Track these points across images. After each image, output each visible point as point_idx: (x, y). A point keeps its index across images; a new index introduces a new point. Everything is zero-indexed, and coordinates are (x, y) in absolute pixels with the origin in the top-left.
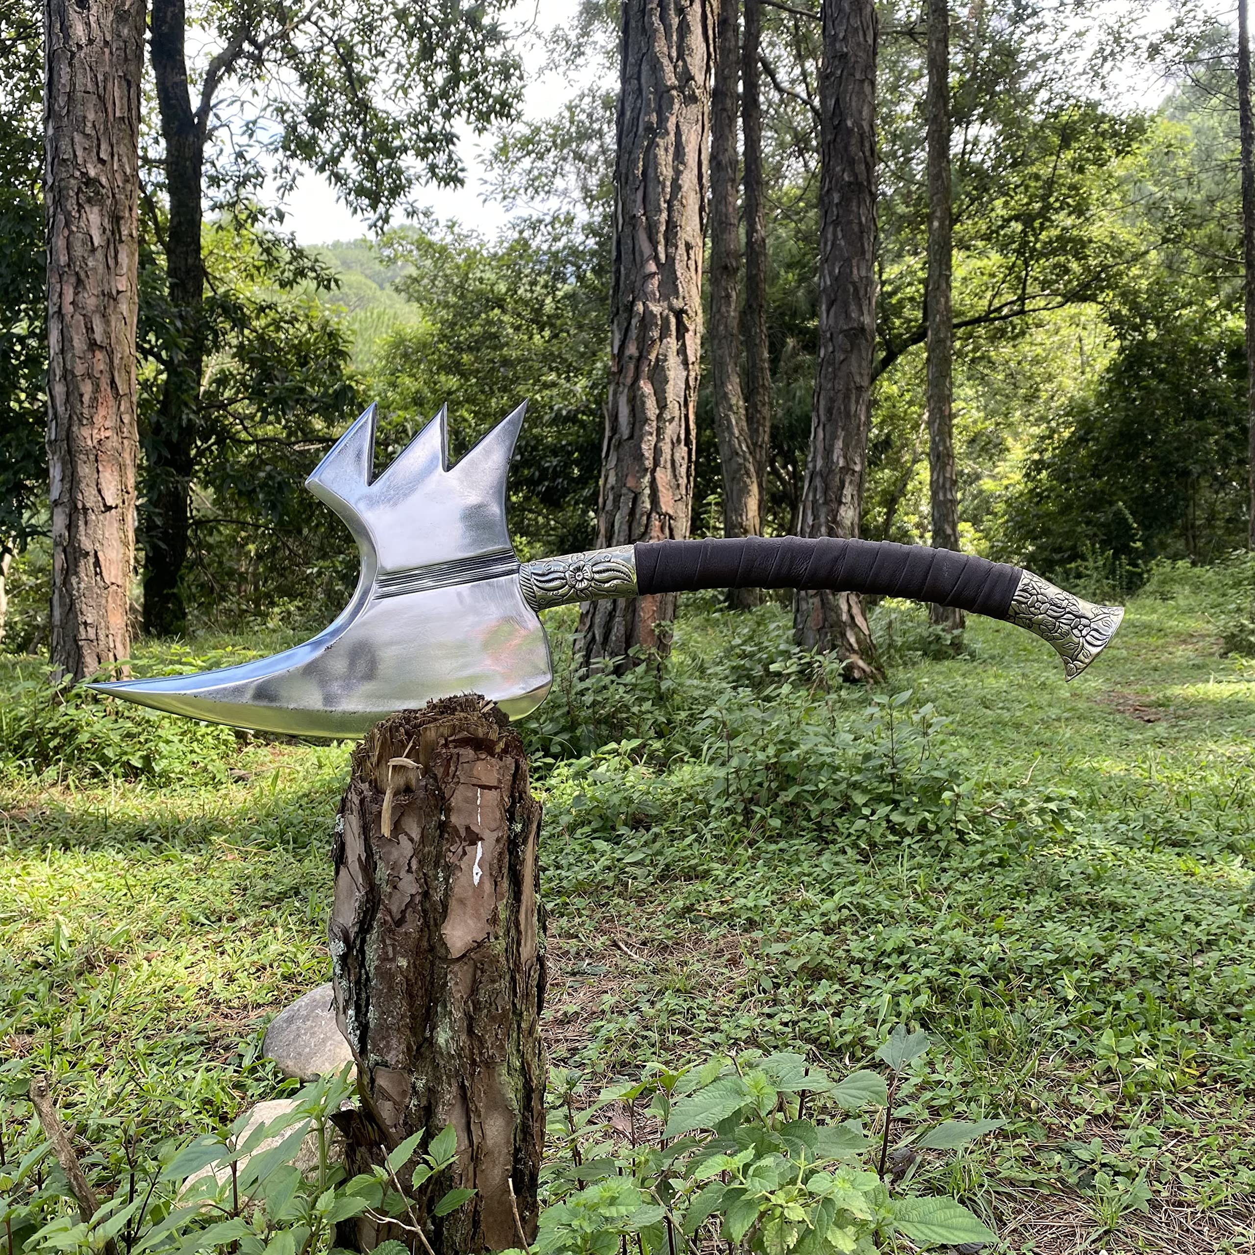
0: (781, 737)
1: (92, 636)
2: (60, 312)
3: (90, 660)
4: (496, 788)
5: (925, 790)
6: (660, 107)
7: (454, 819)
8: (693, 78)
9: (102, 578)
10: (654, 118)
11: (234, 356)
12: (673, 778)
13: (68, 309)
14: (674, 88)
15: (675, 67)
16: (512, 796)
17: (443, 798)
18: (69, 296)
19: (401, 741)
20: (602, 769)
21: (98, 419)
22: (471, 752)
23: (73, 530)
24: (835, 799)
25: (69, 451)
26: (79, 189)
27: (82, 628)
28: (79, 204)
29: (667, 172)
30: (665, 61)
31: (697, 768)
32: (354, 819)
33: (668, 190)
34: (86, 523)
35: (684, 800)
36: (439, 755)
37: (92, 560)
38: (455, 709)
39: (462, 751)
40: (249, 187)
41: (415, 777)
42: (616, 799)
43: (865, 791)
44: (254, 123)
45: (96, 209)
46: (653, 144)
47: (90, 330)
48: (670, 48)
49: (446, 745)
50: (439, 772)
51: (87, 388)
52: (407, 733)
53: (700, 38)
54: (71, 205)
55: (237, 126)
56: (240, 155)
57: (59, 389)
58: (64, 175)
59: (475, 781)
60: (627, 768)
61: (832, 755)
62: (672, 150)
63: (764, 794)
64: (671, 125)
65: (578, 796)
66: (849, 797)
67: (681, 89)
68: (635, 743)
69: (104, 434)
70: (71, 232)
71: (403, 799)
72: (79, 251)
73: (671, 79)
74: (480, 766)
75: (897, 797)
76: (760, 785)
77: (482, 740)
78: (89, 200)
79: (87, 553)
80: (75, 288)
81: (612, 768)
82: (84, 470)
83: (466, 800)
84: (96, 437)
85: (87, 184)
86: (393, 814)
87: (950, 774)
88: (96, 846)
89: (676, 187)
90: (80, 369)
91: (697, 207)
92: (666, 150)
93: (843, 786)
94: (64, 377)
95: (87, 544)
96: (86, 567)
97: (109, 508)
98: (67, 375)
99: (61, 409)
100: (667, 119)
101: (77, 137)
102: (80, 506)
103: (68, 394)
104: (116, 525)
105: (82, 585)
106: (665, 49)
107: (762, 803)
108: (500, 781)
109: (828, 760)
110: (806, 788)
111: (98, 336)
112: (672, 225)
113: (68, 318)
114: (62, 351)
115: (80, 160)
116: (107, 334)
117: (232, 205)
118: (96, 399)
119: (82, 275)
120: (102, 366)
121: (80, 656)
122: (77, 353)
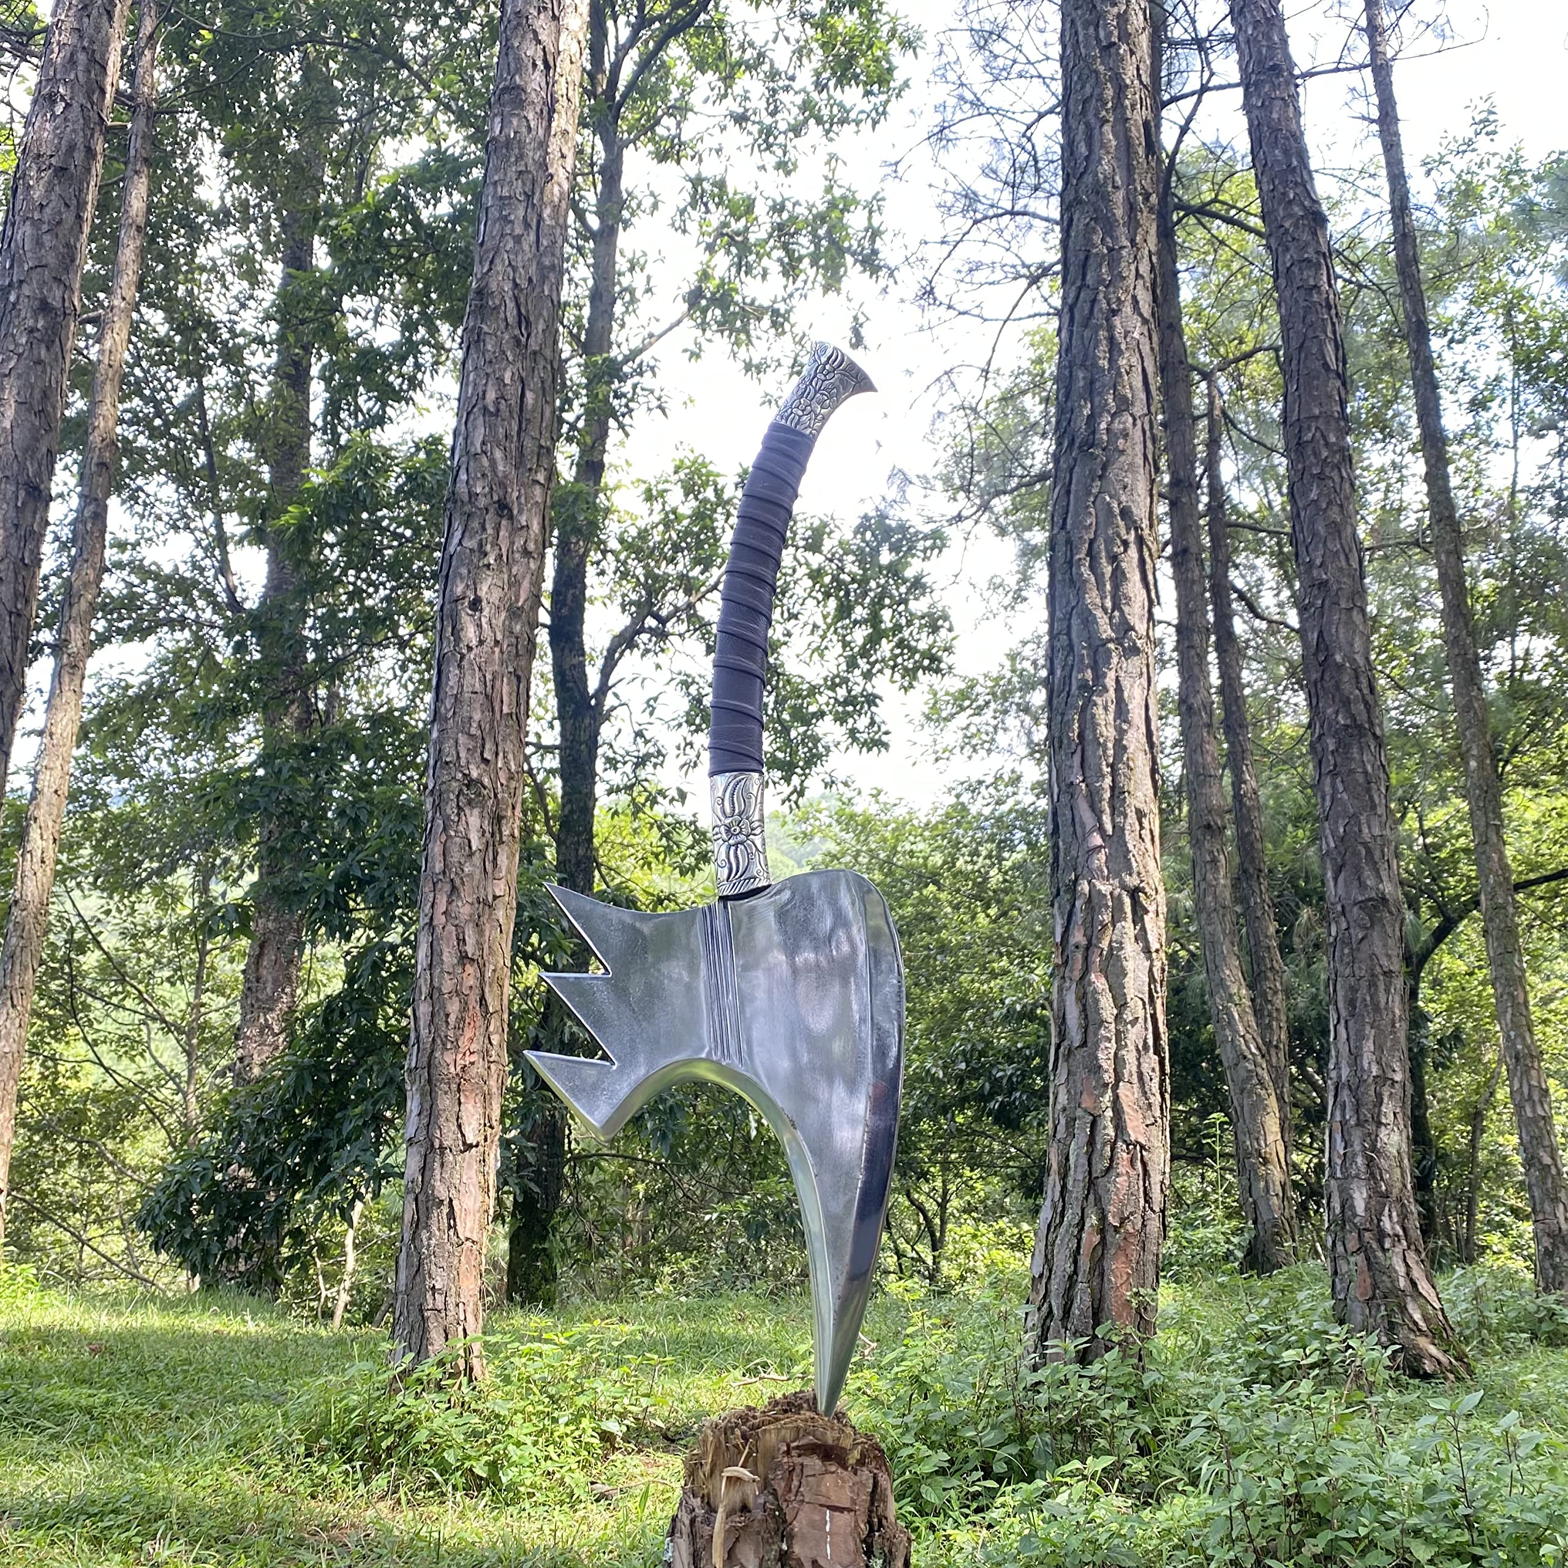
0: (1302, 1455)
1: (440, 1305)
2: (431, 925)
3: (436, 1336)
4: (849, 1510)
5: (1517, 1541)
6: (1096, 662)
7: (797, 1549)
8: (1133, 629)
9: (456, 1233)
10: (1089, 675)
12: (1160, 1515)
13: (440, 920)
14: (1110, 640)
15: (1111, 618)
16: (870, 1523)
17: (785, 1521)
18: (442, 906)
19: (736, 1446)
20: (1062, 1498)
21: (463, 1043)
22: (818, 1462)
23: (428, 1174)
24: (1388, 1552)
25: (429, 1081)
26: (460, 791)
27: (429, 1295)
28: (458, 807)
29: (1108, 733)
30: (1099, 613)
31: (1193, 1501)
32: (683, 1543)
33: (1111, 752)
34: (442, 1166)
35: (1175, 1548)
36: (780, 1465)
37: (445, 1210)
38: (800, 1407)
39: (806, 1461)
40: (649, 767)
41: (752, 1492)
43: (1428, 1540)
44: (655, 699)
45: (476, 812)
46: (1089, 703)
47: (462, 941)
48: (1103, 598)
49: (788, 1453)
50: (780, 1486)
51: (453, 1007)
52: (744, 1436)
53: (1139, 585)
54: (451, 809)
56: (639, 734)
57: (424, 1009)
58: (446, 778)
59: (823, 1501)
60: (1096, 1497)
61: (1376, 1485)
62: (1112, 708)
63: (1283, 1542)
64: (1110, 682)
65: (1029, 1535)
66: (1408, 1550)
67: (1119, 641)
68: (1107, 1461)
69: (469, 1059)
70: (449, 837)
71: (738, 1520)
72: (455, 856)
73: (1106, 631)
74: (829, 1481)
75: (1478, 1551)
76: (1278, 1527)
77: (832, 1447)
78: (470, 803)
79: (442, 1202)
80: (449, 896)
81: (1075, 1498)
82: (445, 1102)
83: (813, 1525)
84: (460, 1062)
85: (468, 786)
86: (726, 1539)
87: (1550, 1517)
89: (1120, 748)
90: (447, 986)
91: (1148, 769)
92: (1106, 708)
93: (1397, 1531)
94: (431, 995)
95: (441, 1192)
96: (438, 1219)
97: (471, 1146)
98: (435, 994)
99: (424, 1032)
100: (1105, 675)
101: (462, 739)
102: (437, 1145)
103: (433, 1015)
104: (476, 1167)
105: (433, 1242)
106: (1098, 601)
107: (1280, 1555)
108: (854, 1502)
109: (1373, 1493)
110: (1342, 1534)
111: (470, 949)
112: (1118, 793)
113: (439, 930)
114: (431, 966)
115: (463, 762)
116: (480, 945)
117: (629, 788)
118: (463, 1019)
119: (458, 882)
120: (471, 982)
121: (425, 1330)
122: (446, 967)
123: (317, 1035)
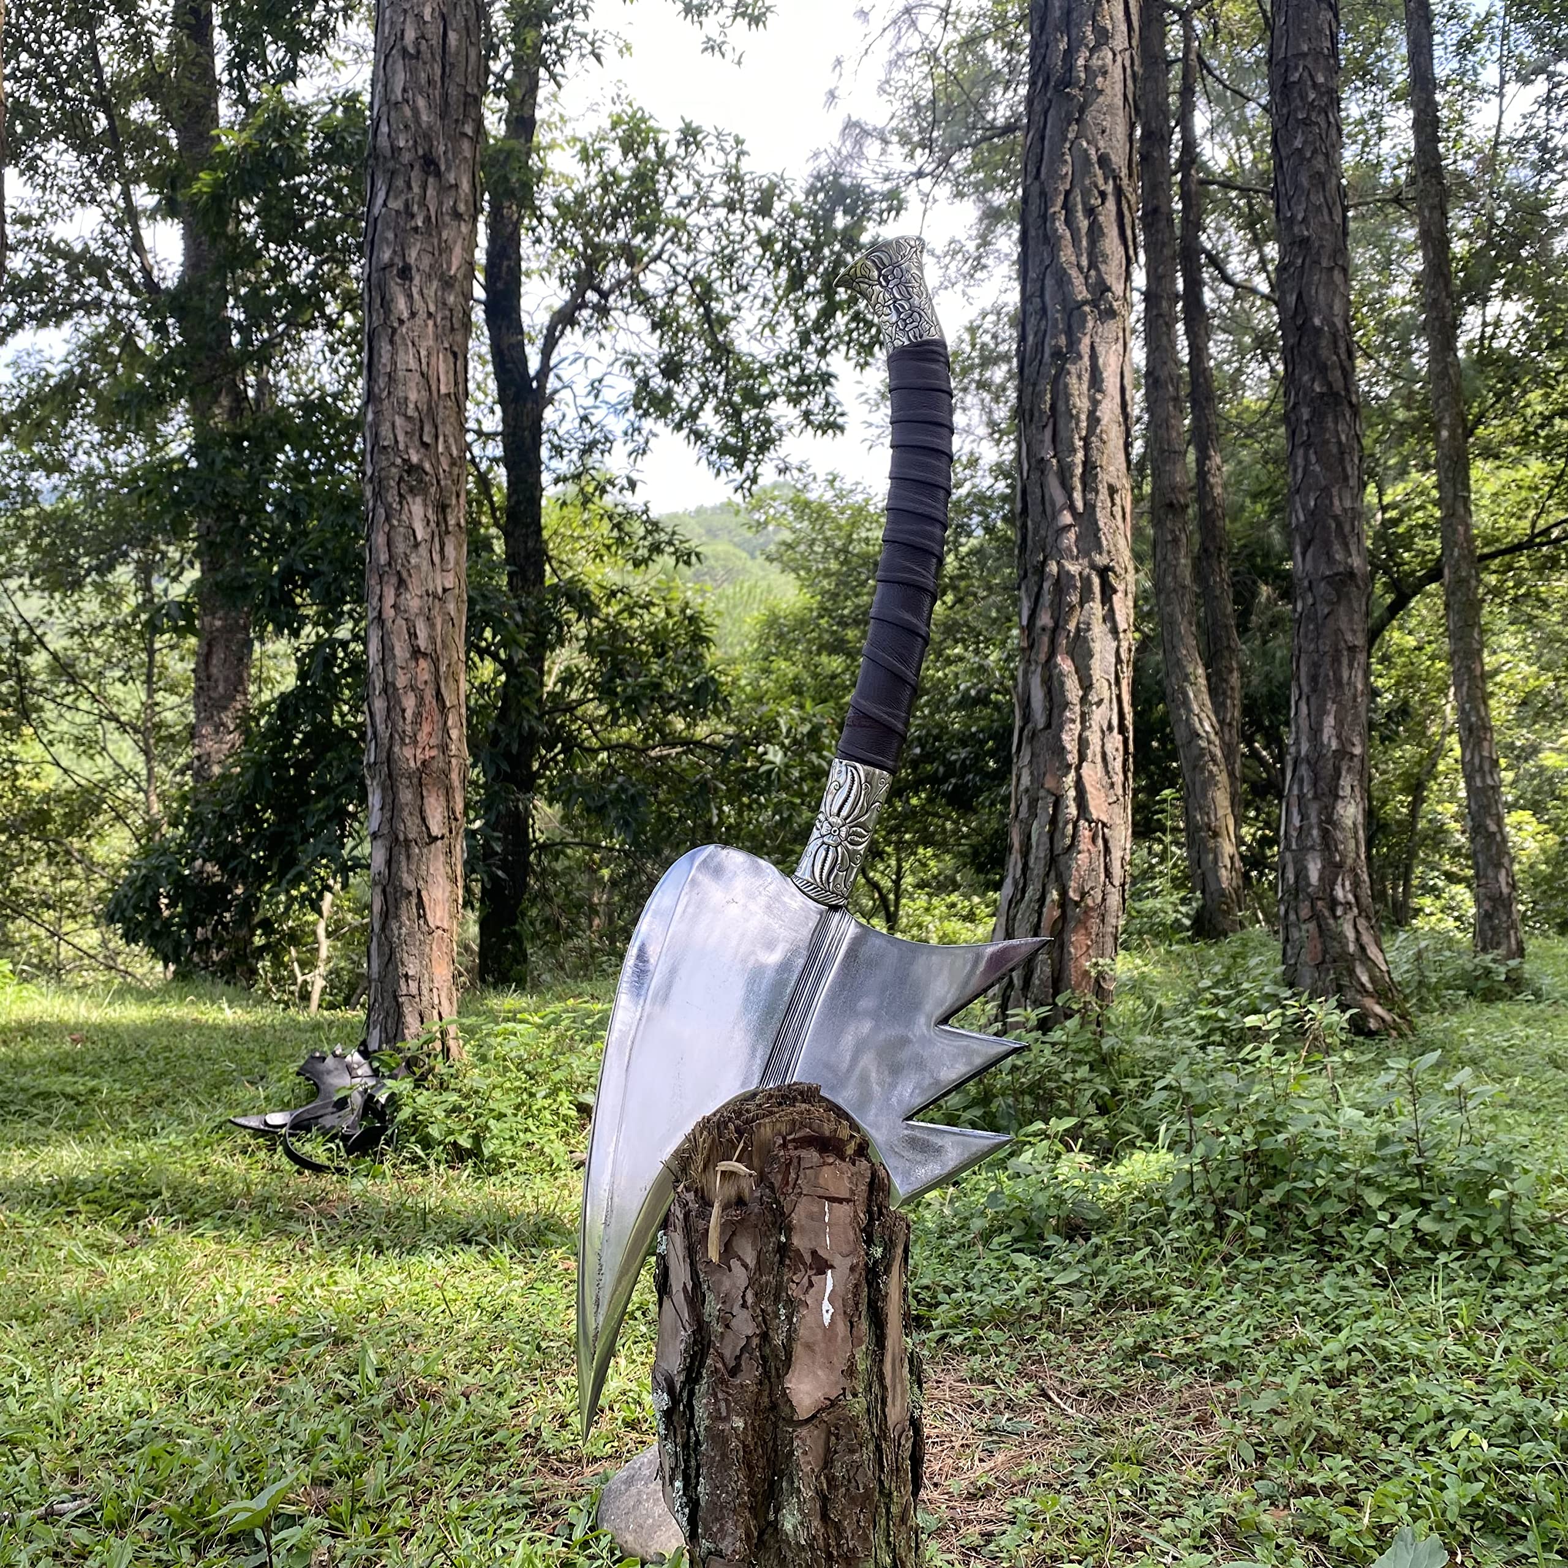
0: (1262, 1114)
1: (414, 991)
2: (380, 619)
3: (411, 1020)
4: (848, 1201)
5: (1465, 1186)
6: (1070, 327)
7: (796, 1241)
8: (1109, 289)
9: (426, 922)
10: (1063, 341)
11: (581, 650)
12: (1120, 1170)
13: (389, 613)
14: (1085, 302)
15: (1086, 278)
16: (869, 1212)
17: (782, 1214)
18: (390, 599)
19: (730, 1141)
20: (1026, 1156)
21: (422, 737)
22: (816, 1155)
23: (394, 866)
24: (1341, 1200)
25: (390, 775)
26: (401, 478)
27: (402, 982)
28: (400, 495)
29: (1081, 404)
30: (1074, 273)
31: (1152, 1157)
32: (678, 1238)
33: (1084, 424)
34: (408, 857)
35: (1137, 1199)
36: (776, 1158)
37: (414, 901)
38: (795, 1099)
39: (803, 1153)
40: (596, 455)
41: (748, 1186)
42: (1041, 1199)
43: (1380, 1188)
44: (600, 381)
45: (419, 500)
46: (1062, 372)
47: (413, 635)
48: (1079, 256)
49: (784, 1146)
50: (777, 1180)
51: (409, 703)
52: (738, 1130)
53: (1116, 241)
54: (392, 497)
55: (581, 387)
56: (585, 419)
57: (379, 704)
58: (384, 464)
59: (821, 1192)
60: (1058, 1155)
61: (1335, 1139)
62: (1086, 377)
63: (1241, 1193)
64: (1084, 347)
65: (995, 1192)
66: (1360, 1197)
67: (1094, 303)
68: (1069, 1122)
69: (428, 754)
70: (392, 527)
71: (735, 1214)
72: (401, 547)
73: (1081, 292)
74: (826, 1172)
75: (1427, 1196)
76: (1236, 1179)
77: (829, 1139)
78: (411, 490)
79: (410, 893)
80: (397, 589)
81: (1039, 1155)
82: (406, 796)
83: (811, 1216)
84: (420, 757)
85: (409, 472)
86: (722, 1233)
87: (1499, 1165)
88: (413, 1249)
89: (1094, 420)
90: (401, 681)
91: (1121, 442)
92: (1079, 377)
93: (1350, 1182)
94: (385, 690)
95: (409, 882)
96: (407, 910)
97: (436, 838)
98: (388, 688)
99: (381, 728)
100: (1079, 341)
101: (399, 421)
102: (401, 837)
103: (389, 710)
104: (442, 858)
105: (404, 931)
106: (1073, 259)
107: (1239, 1205)
108: (853, 1192)
109: (1329, 1146)
110: (1299, 1184)
111: (422, 643)
112: (1089, 466)
113: (389, 624)
114: (383, 661)
115: (401, 446)
116: (432, 639)
117: (577, 477)
118: (420, 714)
119: (405, 575)
120: (426, 676)
121: (400, 1016)
122: (399, 662)
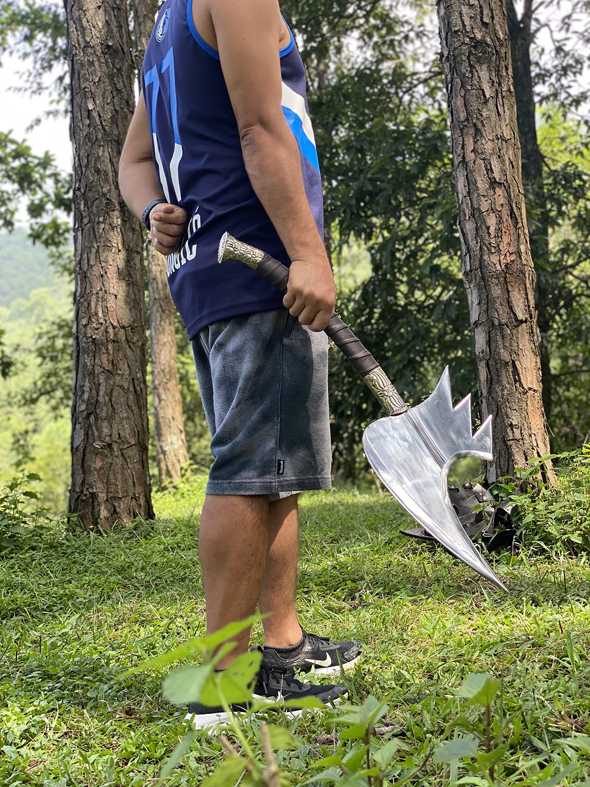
1: (518, 436)
2: (464, 162)
3: (519, 458)
9: (521, 385)
13: (470, 156)
18: (470, 146)
21: (503, 247)
23: (493, 345)
25: (483, 278)
26: (470, 53)
27: (509, 429)
28: (471, 66)
34: (503, 337)
37: (511, 370)
44: (569, 17)
45: (484, 67)
47: (490, 170)
51: (492, 221)
54: (464, 68)
55: (555, 25)
56: (559, 50)
57: (470, 226)
58: (457, 44)
69: (509, 259)
70: (467, 91)
72: (474, 105)
78: (479, 60)
79: (507, 363)
80: (474, 138)
82: (496, 291)
84: (503, 261)
85: (475, 47)
90: (485, 206)
94: (473, 215)
95: (505, 355)
96: (506, 378)
97: (521, 322)
98: (476, 213)
99: (472, 243)
101: (465, 10)
102: (496, 323)
103: (477, 229)
104: (527, 337)
105: (506, 392)
111: (497, 175)
113: (471, 165)
114: (469, 193)
115: (468, 28)
116: (504, 172)
118: (500, 230)
119: (479, 125)
120: (502, 201)
121: (510, 455)
122: (481, 192)
123: (358, 312)
